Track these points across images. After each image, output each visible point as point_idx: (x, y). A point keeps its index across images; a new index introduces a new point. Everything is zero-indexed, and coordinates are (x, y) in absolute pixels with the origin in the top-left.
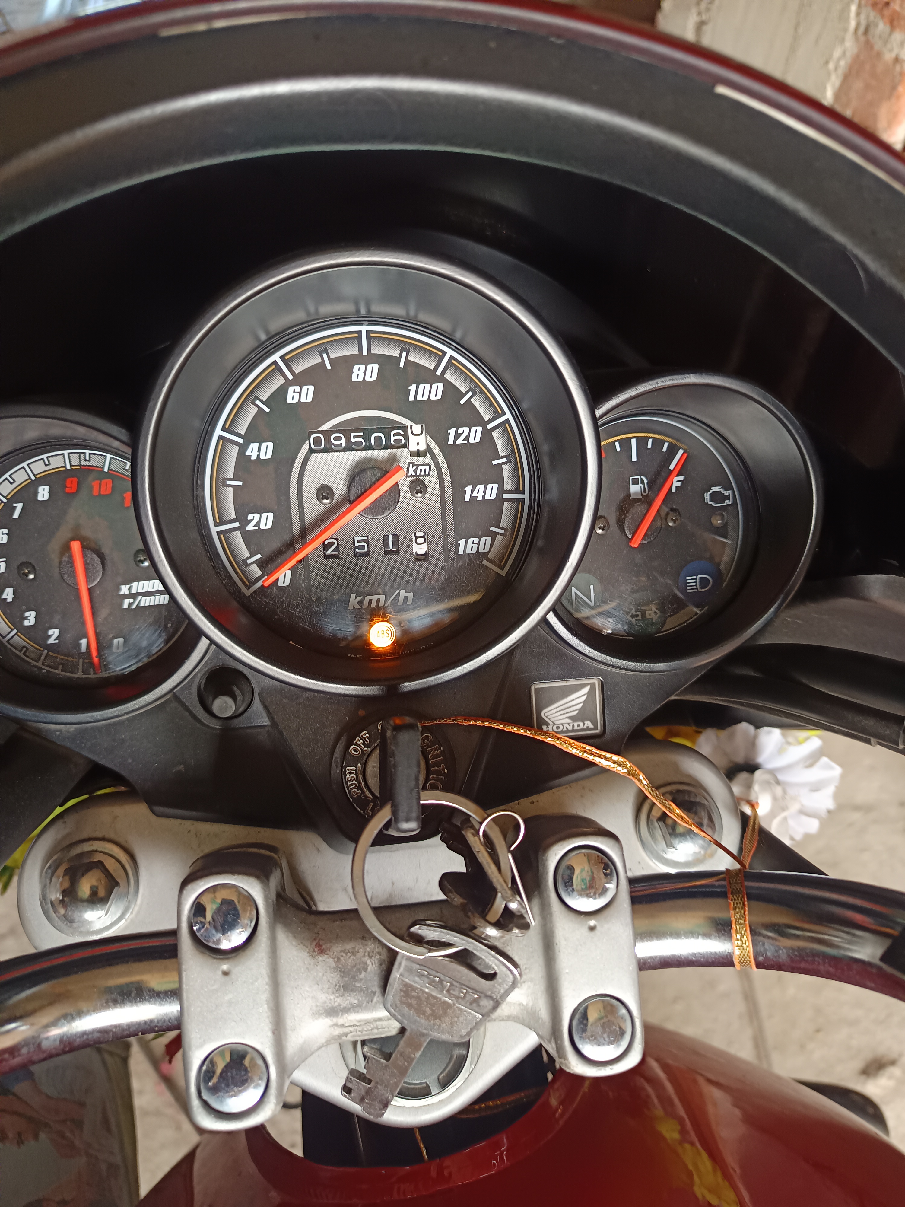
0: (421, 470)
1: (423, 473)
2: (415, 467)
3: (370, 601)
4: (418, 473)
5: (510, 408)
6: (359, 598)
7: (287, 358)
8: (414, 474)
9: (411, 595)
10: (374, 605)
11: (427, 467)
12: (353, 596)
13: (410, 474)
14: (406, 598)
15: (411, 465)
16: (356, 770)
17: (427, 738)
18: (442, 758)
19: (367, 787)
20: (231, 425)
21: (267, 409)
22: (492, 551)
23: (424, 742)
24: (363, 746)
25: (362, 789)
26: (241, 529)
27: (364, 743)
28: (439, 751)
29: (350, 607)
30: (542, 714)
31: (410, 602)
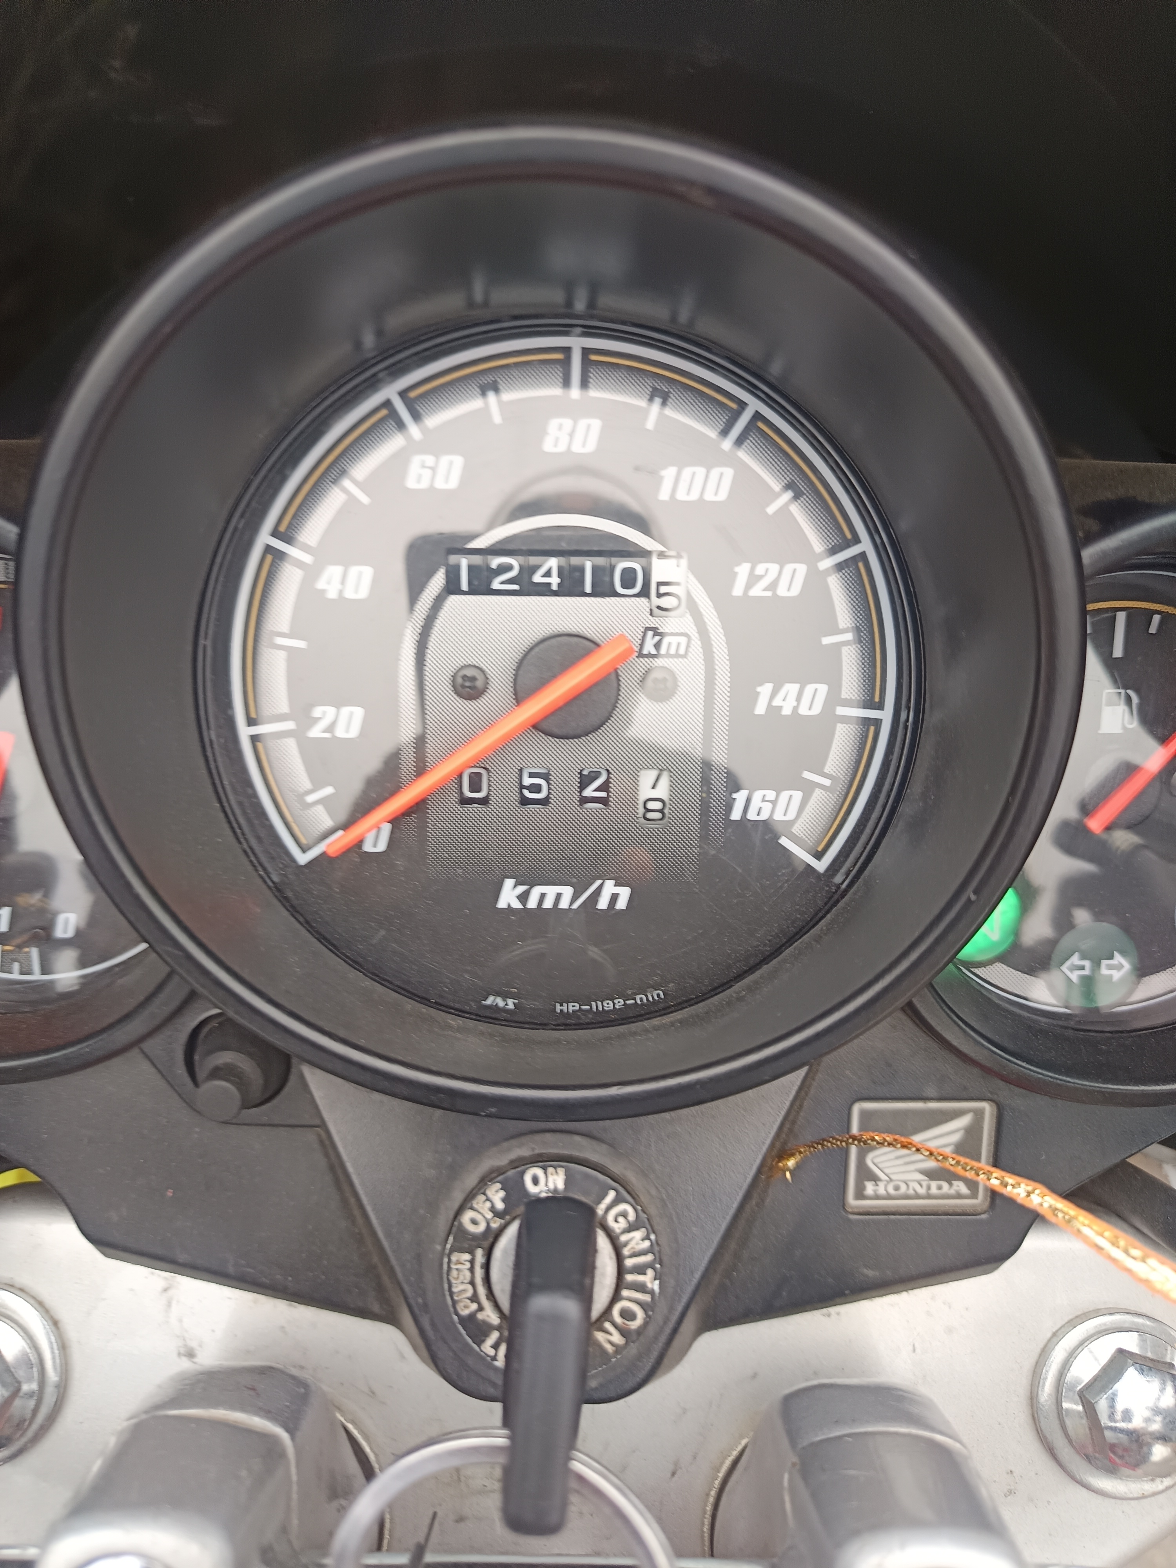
0: (670, 644)
1: (673, 651)
2: (657, 638)
3: (543, 896)
4: (663, 651)
5: (872, 532)
6: (521, 889)
7: (413, 394)
8: (654, 652)
9: (624, 893)
10: (548, 904)
11: (683, 640)
12: (509, 883)
13: (645, 652)
14: (614, 898)
15: (650, 633)
16: (472, 1262)
17: (624, 1215)
18: (649, 1258)
19: (491, 1295)
20: (290, 526)
21: (364, 499)
22: (801, 820)
23: (616, 1221)
24: (489, 1215)
25: (479, 1303)
26: (298, 735)
27: (493, 1209)
28: (647, 1244)
29: (502, 904)
30: (869, 1162)
31: (621, 904)
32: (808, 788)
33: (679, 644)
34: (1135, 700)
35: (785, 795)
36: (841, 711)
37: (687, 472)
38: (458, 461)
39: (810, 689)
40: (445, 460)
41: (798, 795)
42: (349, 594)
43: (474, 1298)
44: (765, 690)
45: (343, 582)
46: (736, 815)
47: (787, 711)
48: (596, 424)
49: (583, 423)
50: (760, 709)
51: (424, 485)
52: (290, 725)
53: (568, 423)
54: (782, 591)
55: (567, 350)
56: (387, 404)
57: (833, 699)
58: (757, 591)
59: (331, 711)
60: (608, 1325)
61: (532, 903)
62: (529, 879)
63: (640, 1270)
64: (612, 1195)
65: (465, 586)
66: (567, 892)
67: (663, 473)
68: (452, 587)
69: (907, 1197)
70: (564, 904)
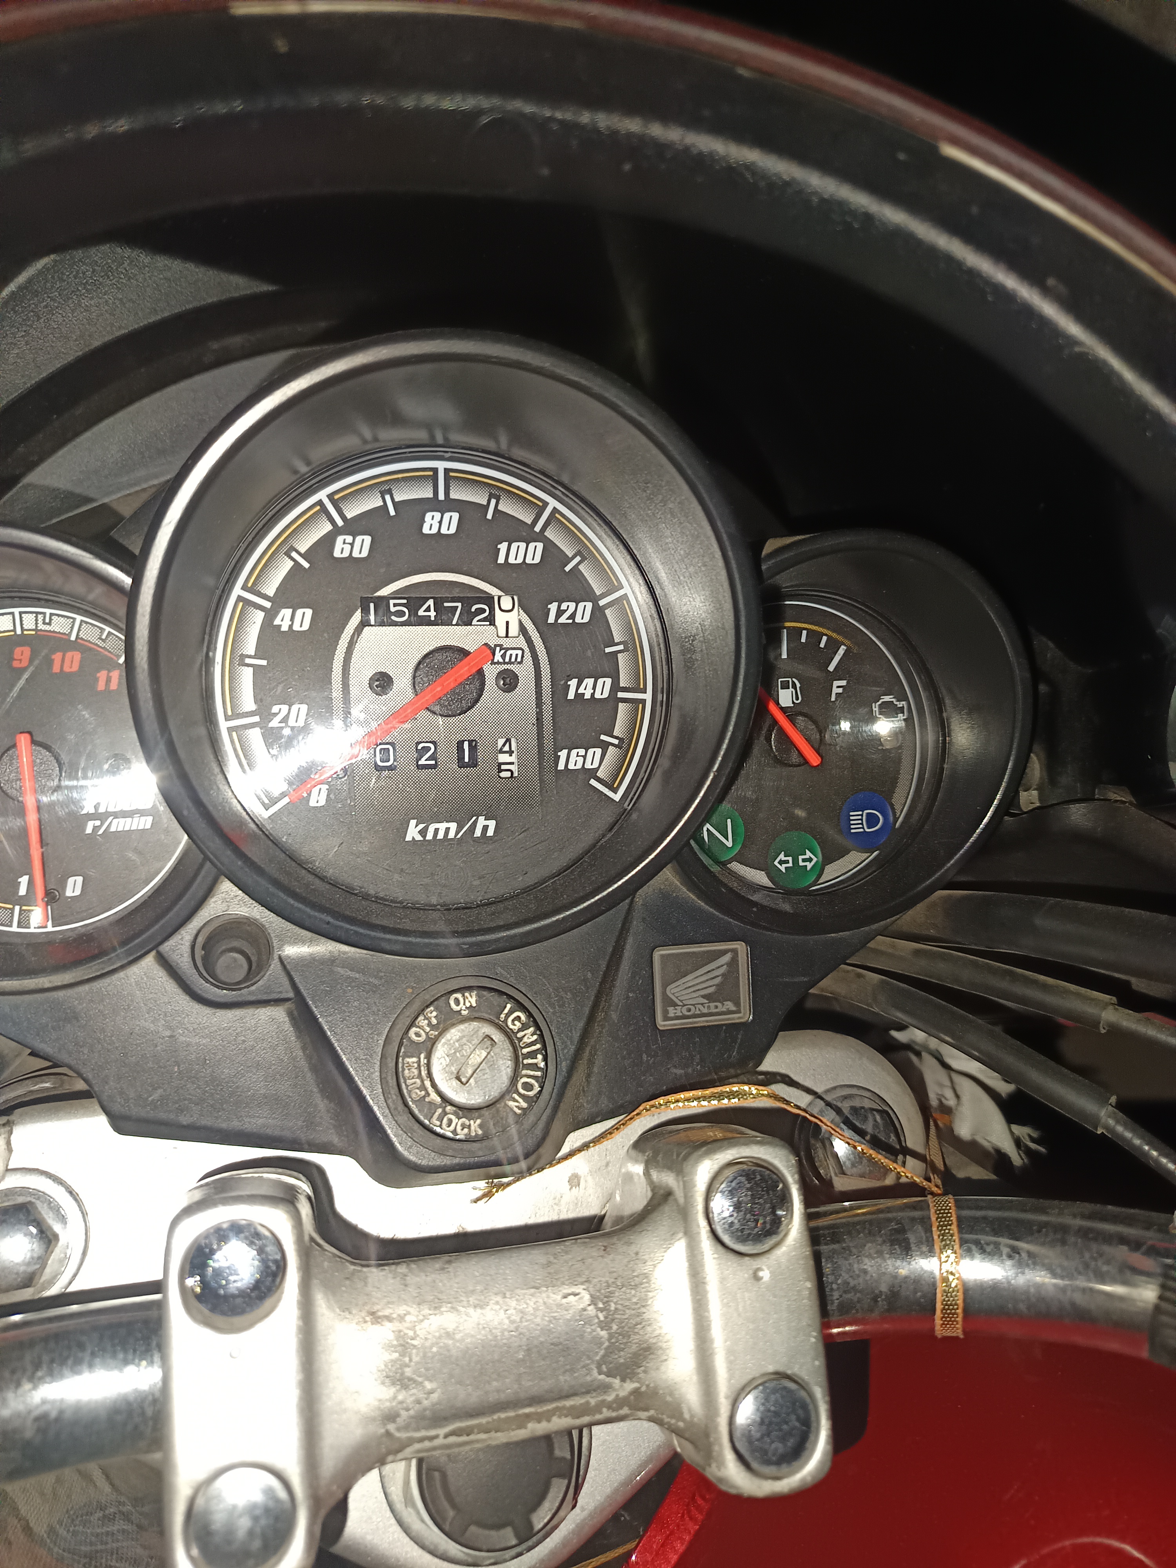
0: (511, 655)
1: (513, 660)
2: (503, 652)
3: (437, 831)
4: (507, 660)
5: (630, 580)
6: (421, 826)
7: (336, 497)
8: (501, 660)
9: (492, 824)
10: (440, 836)
11: (520, 652)
12: (413, 823)
13: (496, 660)
14: (486, 828)
15: (498, 649)
16: (419, 1062)
17: (518, 1018)
18: (538, 1046)
19: (434, 1085)
20: (254, 583)
21: (306, 565)
22: (602, 767)
23: (514, 1025)
24: (428, 1029)
25: (426, 1089)
26: (262, 725)
27: (430, 1024)
28: (535, 1037)
29: (409, 838)
30: (668, 993)
31: (490, 833)
32: (605, 746)
33: (517, 655)
34: (798, 685)
35: (591, 751)
36: (621, 695)
37: (514, 546)
38: (368, 539)
39: (600, 681)
40: (359, 539)
41: (599, 751)
42: (296, 627)
43: (423, 1087)
44: (573, 683)
45: (292, 619)
46: (561, 766)
47: (587, 696)
48: (456, 516)
49: (447, 516)
50: (571, 695)
51: (346, 554)
52: (257, 719)
53: (438, 515)
54: (578, 619)
55: (435, 470)
56: (320, 503)
57: (616, 687)
58: (563, 620)
59: (285, 708)
60: (516, 1096)
61: (430, 836)
62: (426, 819)
63: (533, 1055)
64: (509, 1006)
65: (373, 622)
66: (453, 826)
67: (499, 546)
68: (364, 623)
69: (695, 1016)
70: (451, 835)
